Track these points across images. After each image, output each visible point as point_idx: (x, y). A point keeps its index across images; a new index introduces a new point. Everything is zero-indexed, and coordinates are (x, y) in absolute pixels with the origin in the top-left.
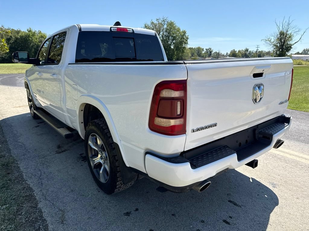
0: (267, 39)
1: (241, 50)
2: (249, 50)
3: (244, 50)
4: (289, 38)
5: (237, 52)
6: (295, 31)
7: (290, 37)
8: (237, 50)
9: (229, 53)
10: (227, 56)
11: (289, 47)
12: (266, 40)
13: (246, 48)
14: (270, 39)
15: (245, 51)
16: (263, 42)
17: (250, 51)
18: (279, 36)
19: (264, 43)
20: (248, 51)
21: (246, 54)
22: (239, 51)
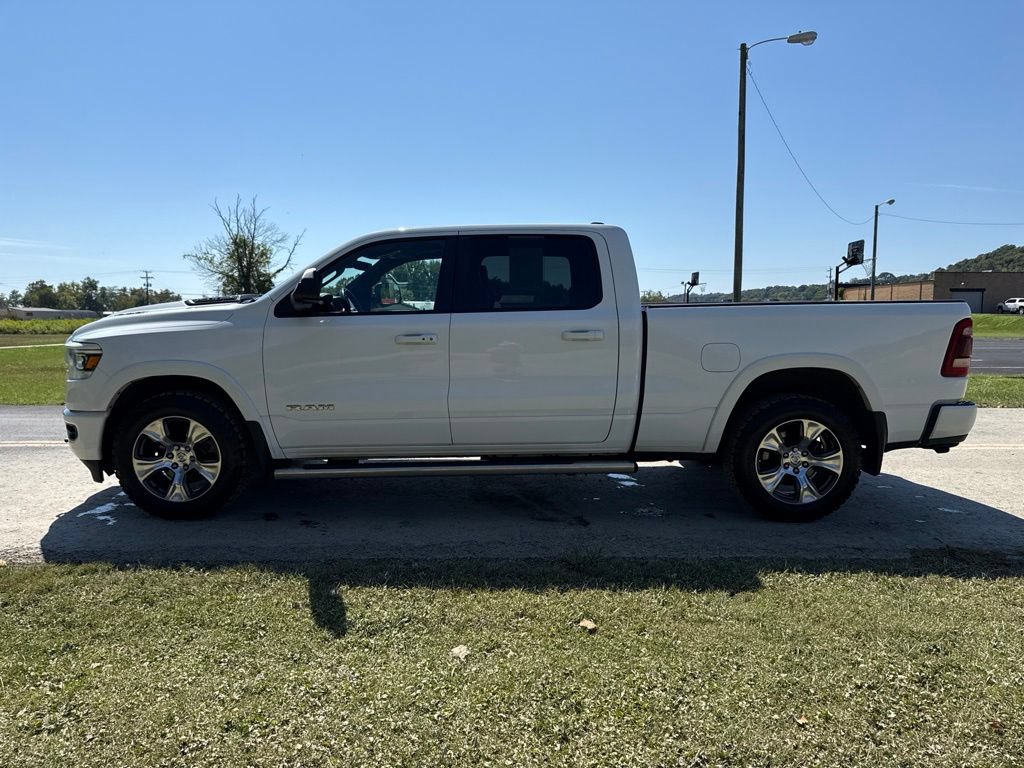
0: (200, 255)
1: (68, 283)
2: (99, 286)
3: (81, 284)
4: (262, 256)
5: (56, 290)
6: (274, 239)
7: (263, 254)
8: (54, 283)
9: (22, 292)
10: (17, 303)
11: (265, 281)
12: (199, 259)
13: (88, 278)
14: (210, 256)
15: (87, 288)
16: (189, 264)
17: (103, 289)
18: (232, 247)
19: (195, 266)
20: (95, 288)
21: (90, 297)
22: (62, 288)
